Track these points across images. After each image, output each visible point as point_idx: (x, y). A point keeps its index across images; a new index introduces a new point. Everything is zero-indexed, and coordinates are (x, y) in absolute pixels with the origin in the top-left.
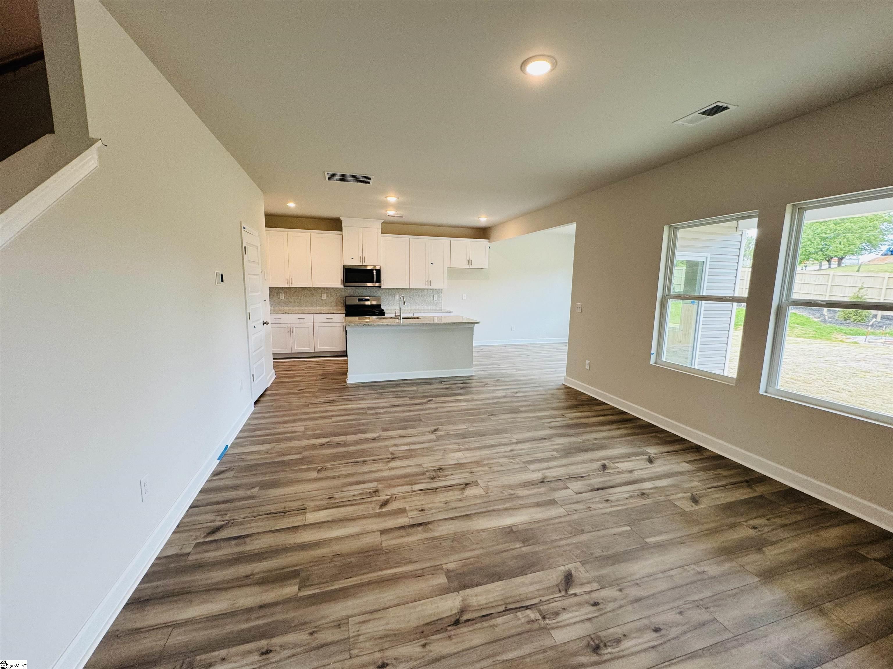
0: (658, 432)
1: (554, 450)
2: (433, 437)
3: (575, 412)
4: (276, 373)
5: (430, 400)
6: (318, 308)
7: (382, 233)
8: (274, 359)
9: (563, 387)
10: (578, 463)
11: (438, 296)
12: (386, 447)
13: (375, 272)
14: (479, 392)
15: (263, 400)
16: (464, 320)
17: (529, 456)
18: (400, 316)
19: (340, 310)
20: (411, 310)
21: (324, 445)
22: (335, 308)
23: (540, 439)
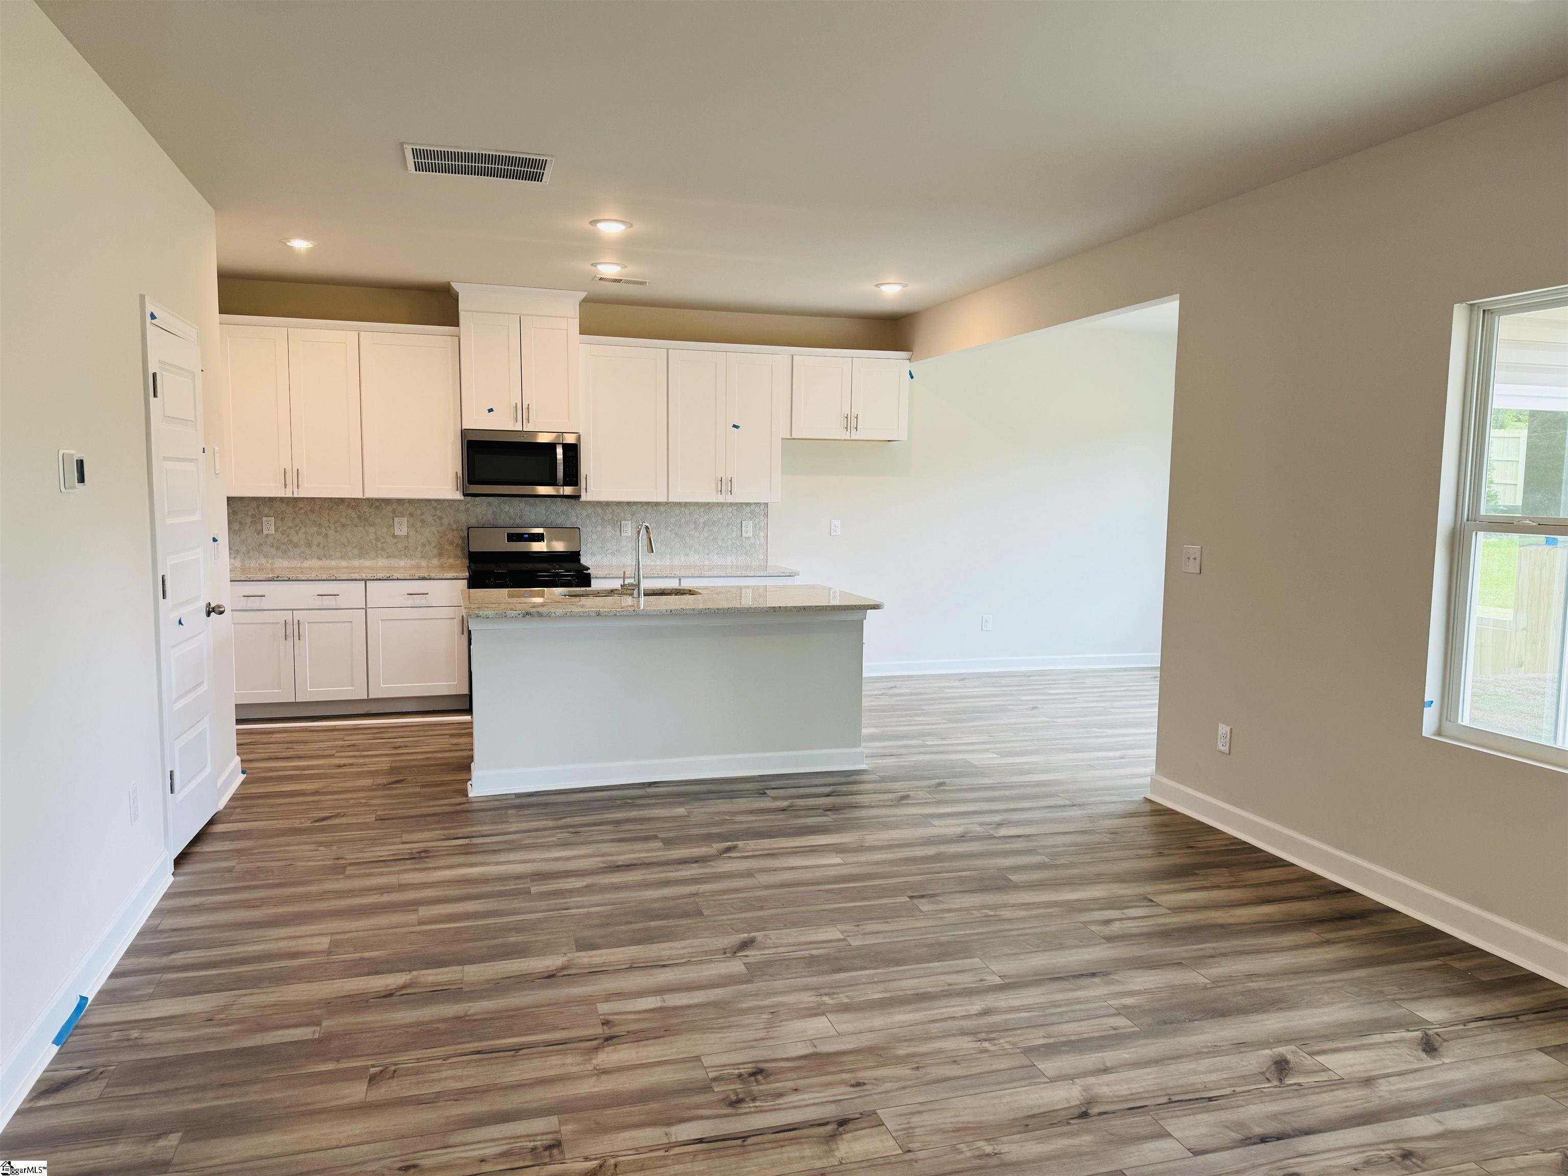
0: (1450, 954)
1: (1122, 1011)
2: (736, 966)
3: (1189, 890)
4: (246, 765)
5: (728, 849)
6: (382, 562)
7: (582, 332)
8: (239, 721)
9: (1147, 808)
10: (1199, 1054)
11: (755, 526)
12: (590, 1001)
13: (560, 451)
14: (880, 823)
15: (202, 853)
16: (834, 597)
17: (1041, 1032)
18: (638, 585)
19: (451, 568)
20: (672, 567)
21: (391, 995)
22: (435, 562)
23: (1074, 977)
